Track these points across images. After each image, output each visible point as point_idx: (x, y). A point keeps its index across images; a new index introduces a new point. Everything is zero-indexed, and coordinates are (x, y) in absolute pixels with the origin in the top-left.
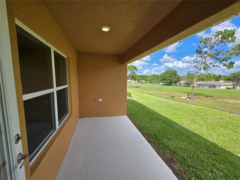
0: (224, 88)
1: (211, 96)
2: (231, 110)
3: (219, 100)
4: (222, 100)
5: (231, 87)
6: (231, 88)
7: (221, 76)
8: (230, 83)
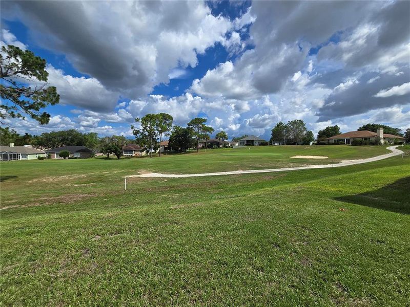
0: (34, 157)
1: (12, 177)
2: (57, 196)
3: (31, 182)
4: (37, 180)
5: (45, 155)
6: (45, 158)
7: (30, 136)
8: (42, 150)
